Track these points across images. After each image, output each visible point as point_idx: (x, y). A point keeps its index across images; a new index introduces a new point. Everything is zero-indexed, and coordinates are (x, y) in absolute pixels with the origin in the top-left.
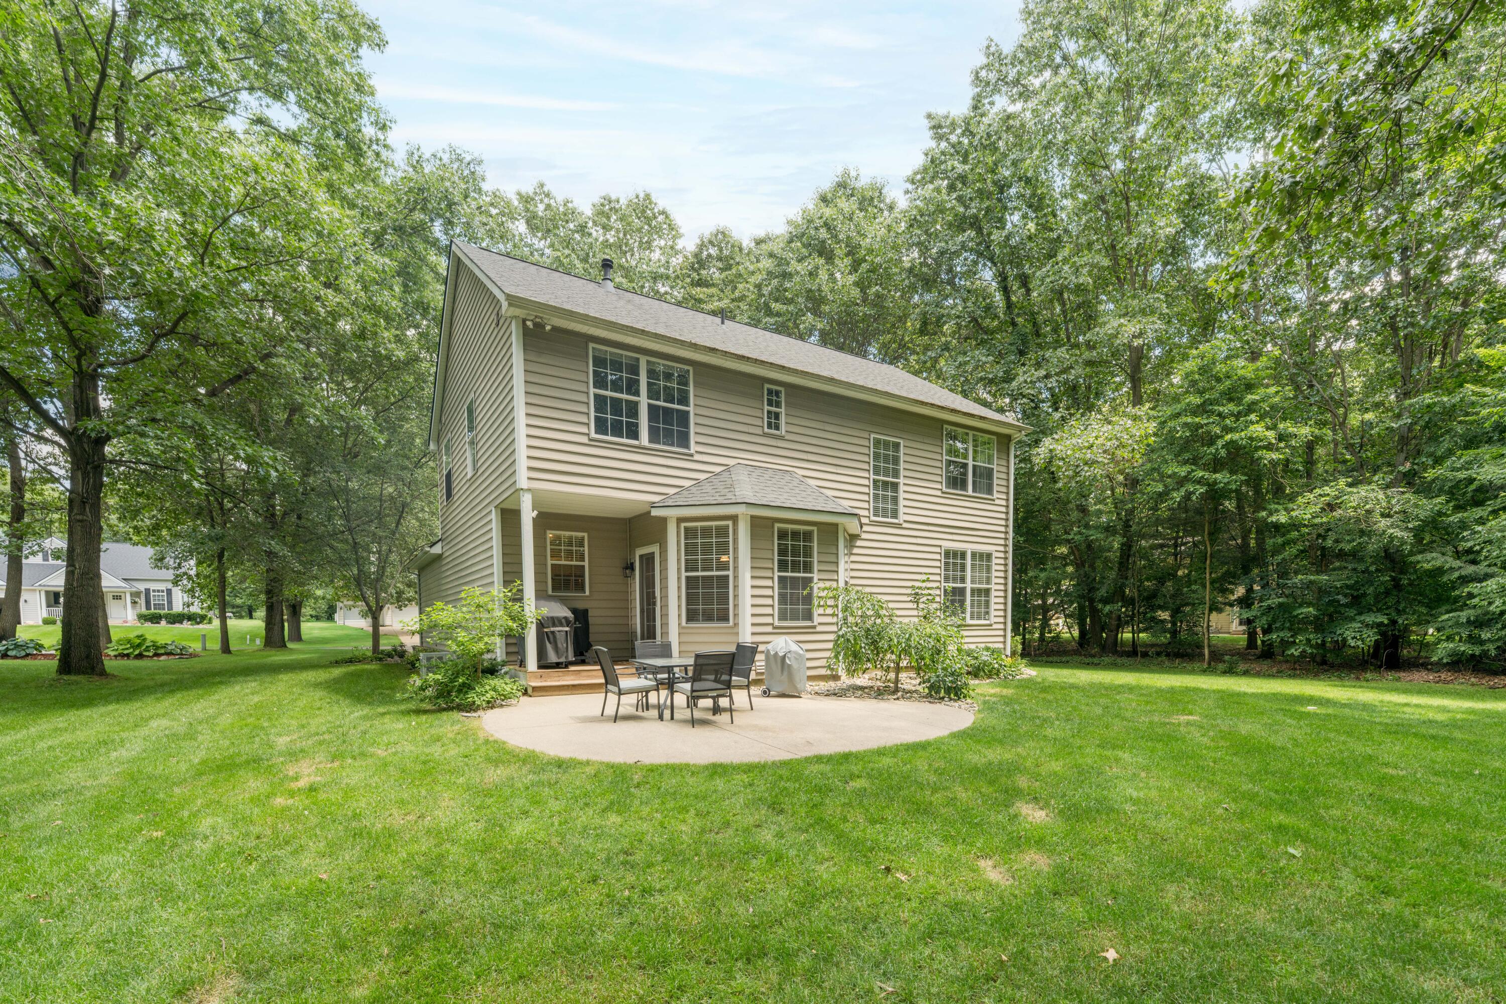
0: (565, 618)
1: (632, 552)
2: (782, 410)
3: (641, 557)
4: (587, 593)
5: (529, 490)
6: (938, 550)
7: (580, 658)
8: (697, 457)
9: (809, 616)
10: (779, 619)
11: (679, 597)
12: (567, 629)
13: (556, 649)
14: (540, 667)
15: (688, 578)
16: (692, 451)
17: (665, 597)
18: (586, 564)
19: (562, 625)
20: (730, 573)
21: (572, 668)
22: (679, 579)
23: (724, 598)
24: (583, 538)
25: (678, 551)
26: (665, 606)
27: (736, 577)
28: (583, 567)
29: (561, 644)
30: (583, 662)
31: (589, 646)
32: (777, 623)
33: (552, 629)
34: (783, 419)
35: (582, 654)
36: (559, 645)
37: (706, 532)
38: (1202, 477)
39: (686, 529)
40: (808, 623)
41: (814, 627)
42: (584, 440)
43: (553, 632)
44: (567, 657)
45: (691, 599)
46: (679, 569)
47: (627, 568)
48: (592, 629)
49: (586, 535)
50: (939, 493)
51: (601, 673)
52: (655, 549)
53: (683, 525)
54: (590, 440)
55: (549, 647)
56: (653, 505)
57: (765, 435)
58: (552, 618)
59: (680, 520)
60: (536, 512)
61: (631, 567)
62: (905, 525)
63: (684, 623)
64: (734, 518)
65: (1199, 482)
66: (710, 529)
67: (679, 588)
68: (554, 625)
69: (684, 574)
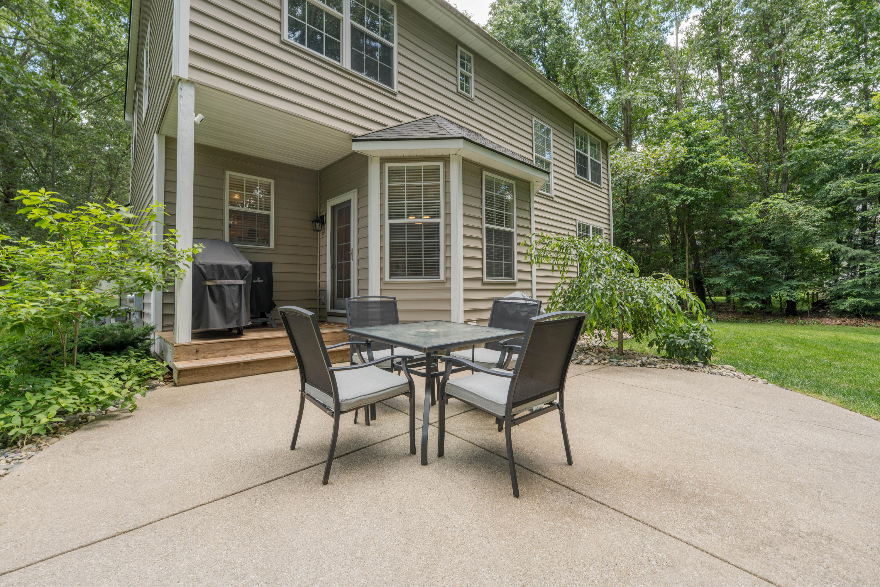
0: (240, 267)
1: (323, 203)
2: (472, 75)
3: (333, 208)
4: (272, 246)
5: (190, 82)
6: (573, 222)
7: (260, 320)
8: (399, 98)
9: (509, 273)
10: (488, 275)
11: (382, 247)
12: (242, 282)
13: (224, 311)
14: (195, 336)
15: (391, 225)
16: (395, 90)
17: (364, 248)
18: (272, 213)
19: (234, 277)
20: (441, 220)
21: (249, 336)
22: (382, 226)
23: (434, 249)
24: (269, 185)
25: (382, 194)
26: (364, 259)
27: (448, 225)
28: (268, 216)
29: (231, 303)
30: (264, 326)
31: (272, 306)
32: (485, 279)
33: (219, 282)
34: (472, 84)
35: (263, 316)
36: (229, 305)
37: (414, 173)
38: (690, 191)
39: (391, 171)
40: (509, 280)
41: (514, 284)
42: (275, 40)
43: (220, 287)
44: (238, 322)
45: (395, 250)
46: (382, 216)
47: (316, 221)
48: (276, 287)
49: (272, 182)
50: (573, 176)
51: (288, 342)
52: (352, 196)
53: (387, 165)
54: (282, 42)
55: (212, 308)
56: (355, 139)
57: (458, 94)
58: (220, 266)
59: (384, 160)
60: (200, 116)
61: (321, 220)
62: (556, 199)
63: (387, 278)
64: (446, 159)
65: (690, 193)
66: (417, 171)
67: (382, 237)
68: (222, 276)
69: (388, 221)
